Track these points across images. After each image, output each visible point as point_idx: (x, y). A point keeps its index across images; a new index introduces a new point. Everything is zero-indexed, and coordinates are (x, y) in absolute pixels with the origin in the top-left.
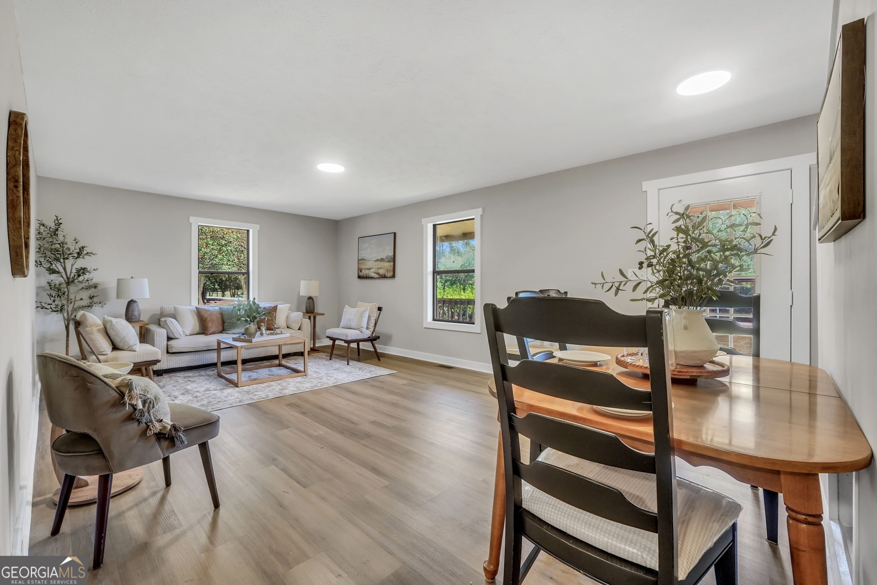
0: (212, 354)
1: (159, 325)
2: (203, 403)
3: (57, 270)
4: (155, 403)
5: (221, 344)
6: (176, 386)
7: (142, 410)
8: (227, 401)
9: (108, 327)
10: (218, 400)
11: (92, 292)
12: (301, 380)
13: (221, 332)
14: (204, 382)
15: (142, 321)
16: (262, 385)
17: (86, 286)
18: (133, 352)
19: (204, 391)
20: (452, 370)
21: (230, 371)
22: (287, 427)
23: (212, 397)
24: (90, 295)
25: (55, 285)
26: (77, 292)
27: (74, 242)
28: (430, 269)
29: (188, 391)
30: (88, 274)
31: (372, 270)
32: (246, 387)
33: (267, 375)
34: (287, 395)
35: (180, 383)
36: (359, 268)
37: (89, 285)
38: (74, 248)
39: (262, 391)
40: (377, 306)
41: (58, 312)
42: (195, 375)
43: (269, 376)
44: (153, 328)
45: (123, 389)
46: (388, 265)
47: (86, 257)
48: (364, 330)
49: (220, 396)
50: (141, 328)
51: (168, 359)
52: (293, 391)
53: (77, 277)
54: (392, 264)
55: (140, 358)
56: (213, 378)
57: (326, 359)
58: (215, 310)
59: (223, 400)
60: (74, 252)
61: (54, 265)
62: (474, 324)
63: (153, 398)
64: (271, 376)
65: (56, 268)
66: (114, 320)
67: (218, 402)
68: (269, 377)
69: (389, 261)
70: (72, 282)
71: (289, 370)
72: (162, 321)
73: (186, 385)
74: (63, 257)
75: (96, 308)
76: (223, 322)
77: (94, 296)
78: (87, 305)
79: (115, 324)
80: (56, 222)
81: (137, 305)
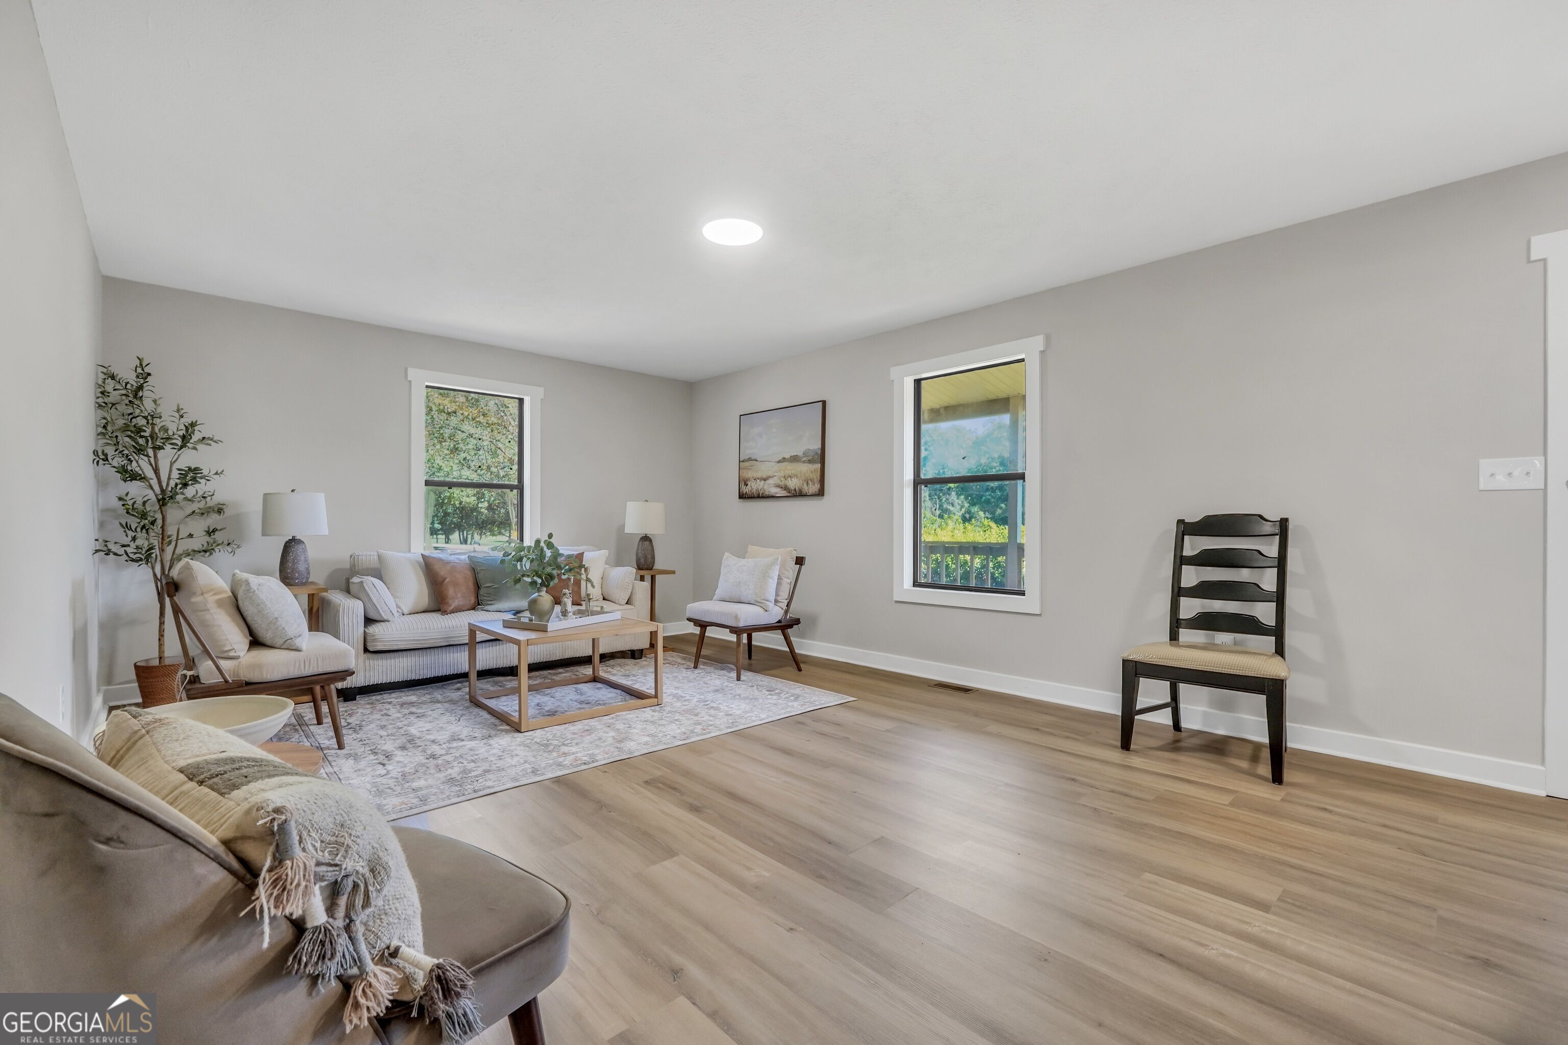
0: (455, 655)
1: (348, 591)
2: (450, 775)
3: (140, 472)
4: (371, 888)
5: (477, 632)
6: (385, 726)
7: (325, 929)
8: (503, 769)
9: (240, 595)
10: (484, 768)
11: (213, 520)
12: (653, 716)
13: (473, 609)
14: (445, 718)
15: (312, 583)
16: (572, 728)
17: (199, 509)
18: (293, 653)
19: (449, 742)
20: (971, 695)
21: (495, 692)
22: (671, 853)
23: (470, 758)
24: (209, 527)
25: (134, 503)
26: (182, 522)
27: (177, 415)
28: (909, 475)
29: (413, 740)
30: (203, 481)
31: (770, 481)
32: (538, 733)
33: (576, 703)
34: (636, 754)
35: (393, 720)
36: (741, 479)
37: (208, 505)
38: (175, 427)
39: (577, 744)
40: (795, 554)
41: (140, 563)
42: (423, 699)
43: (580, 706)
44: (336, 597)
45: (251, 851)
46: (810, 470)
47: (199, 447)
48: (771, 605)
49: (486, 755)
50: (311, 597)
51: (367, 664)
52: (646, 744)
53: (181, 489)
54: (819, 466)
55: (309, 666)
56: (462, 708)
57: (685, 666)
58: (460, 560)
59: (494, 767)
60: (176, 436)
61: (134, 464)
62: (1022, 593)
63: (366, 871)
64: (584, 706)
65: (138, 468)
66: (254, 580)
67: (487, 771)
68: (580, 708)
69: (810, 462)
70: (171, 497)
71: (619, 691)
72: (353, 583)
73: (408, 725)
74: (152, 443)
75: (221, 556)
76: (478, 587)
77: (217, 530)
78: (201, 548)
79: (255, 589)
80: (139, 370)
81: (303, 549)
